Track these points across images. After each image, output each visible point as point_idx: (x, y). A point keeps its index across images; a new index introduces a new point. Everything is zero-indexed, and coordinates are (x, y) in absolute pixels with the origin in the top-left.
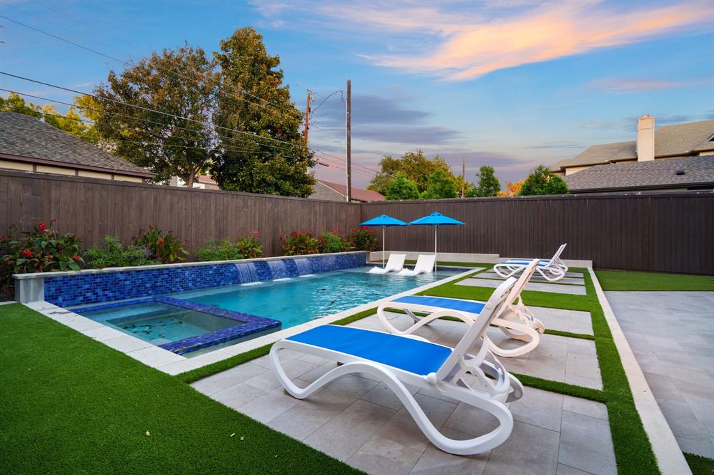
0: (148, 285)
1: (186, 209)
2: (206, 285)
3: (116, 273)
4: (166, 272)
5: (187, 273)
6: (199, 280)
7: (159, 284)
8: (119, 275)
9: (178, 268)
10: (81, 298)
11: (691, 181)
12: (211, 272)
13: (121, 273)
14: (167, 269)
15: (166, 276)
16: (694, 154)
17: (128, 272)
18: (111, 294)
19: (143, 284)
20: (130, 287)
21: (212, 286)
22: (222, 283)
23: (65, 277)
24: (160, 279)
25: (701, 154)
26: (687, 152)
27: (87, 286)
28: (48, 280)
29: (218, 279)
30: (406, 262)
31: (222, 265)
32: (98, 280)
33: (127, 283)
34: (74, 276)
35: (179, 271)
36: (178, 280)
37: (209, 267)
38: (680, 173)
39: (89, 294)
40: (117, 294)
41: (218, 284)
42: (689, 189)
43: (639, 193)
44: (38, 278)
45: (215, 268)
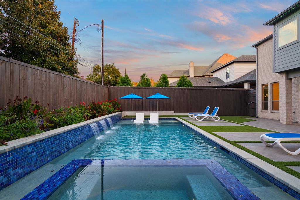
1: (34, 84)
11: (213, 85)
16: (203, 76)
25: (205, 77)
26: (202, 75)
30: (145, 116)
38: (210, 82)
42: (213, 87)
43: (216, 88)
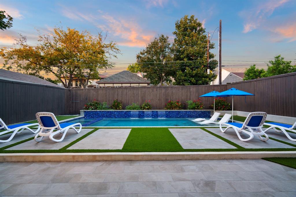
0: (105, 115)
2: (121, 117)
3: (98, 111)
4: (110, 112)
5: (116, 113)
6: (119, 115)
7: (108, 115)
8: (98, 112)
9: (113, 111)
10: (91, 116)
12: (123, 113)
13: (99, 111)
14: (110, 111)
15: (110, 113)
17: (100, 111)
18: (97, 116)
19: (104, 115)
20: (100, 115)
21: (123, 118)
22: (127, 117)
23: (88, 111)
24: (108, 114)
27: (92, 114)
28: (85, 112)
29: (126, 116)
31: (127, 111)
32: (94, 113)
33: (100, 114)
34: (89, 111)
35: (113, 112)
36: (113, 114)
37: (123, 112)
39: (92, 116)
40: (98, 116)
41: (126, 117)
44: (83, 111)
45: (125, 112)
